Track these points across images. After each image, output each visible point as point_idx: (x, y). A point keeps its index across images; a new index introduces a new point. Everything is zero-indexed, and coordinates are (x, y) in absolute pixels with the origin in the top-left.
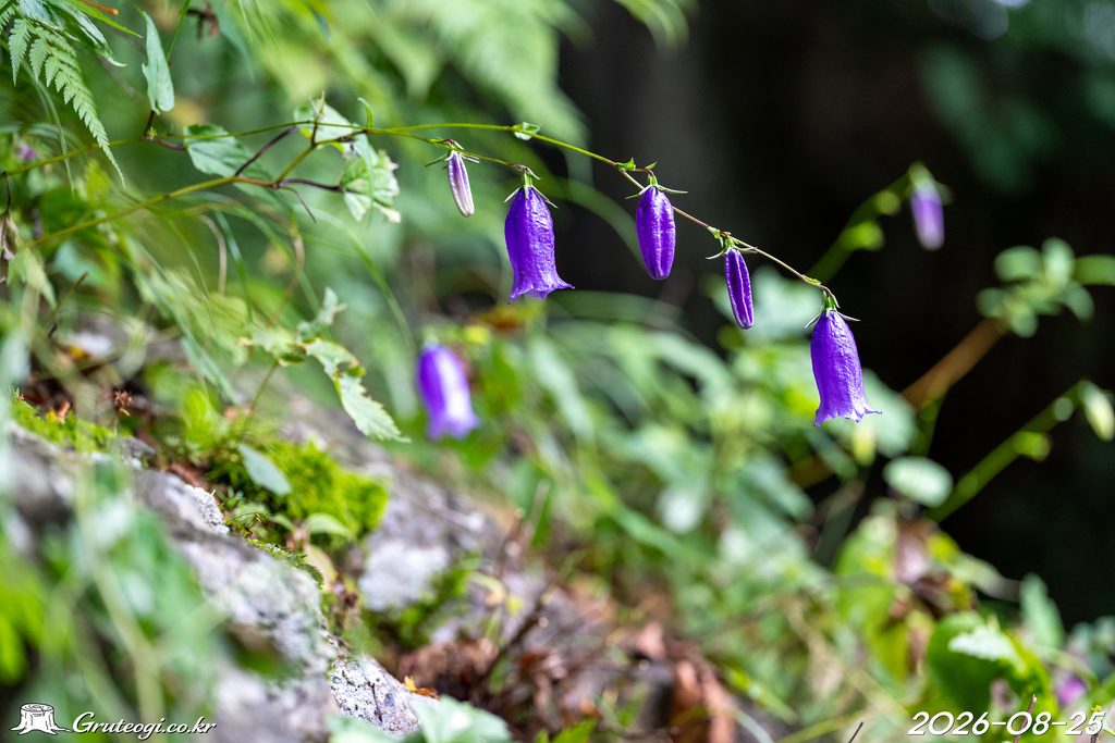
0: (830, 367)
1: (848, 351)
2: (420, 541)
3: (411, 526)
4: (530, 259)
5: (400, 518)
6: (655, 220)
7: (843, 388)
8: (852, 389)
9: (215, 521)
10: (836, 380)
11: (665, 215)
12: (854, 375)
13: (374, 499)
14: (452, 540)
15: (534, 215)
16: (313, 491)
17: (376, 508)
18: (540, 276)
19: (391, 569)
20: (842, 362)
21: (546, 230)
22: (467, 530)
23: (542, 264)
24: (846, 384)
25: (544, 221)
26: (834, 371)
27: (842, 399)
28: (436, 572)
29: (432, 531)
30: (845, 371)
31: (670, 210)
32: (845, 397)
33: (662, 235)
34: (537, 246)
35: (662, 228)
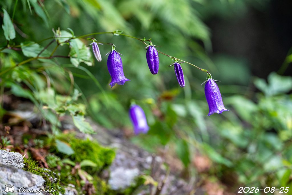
0: (210, 97)
1: (215, 91)
2: (129, 167)
3: (126, 162)
4: (114, 73)
5: (122, 160)
6: (151, 56)
7: (214, 103)
8: (217, 103)
9: (20, 162)
10: (212, 101)
11: (154, 54)
12: (218, 99)
13: (109, 155)
14: (141, 166)
15: (114, 59)
16: (85, 153)
17: (110, 157)
18: (117, 77)
19: (119, 176)
20: (213, 95)
21: (118, 63)
22: (146, 163)
23: (118, 74)
24: (215, 102)
25: (118, 60)
26: (211, 98)
27: (214, 107)
28: (136, 177)
29: (133, 164)
30: (214, 98)
31: (156, 52)
32: (215, 106)
33: (154, 60)
34: (116, 68)
35: (153, 58)
